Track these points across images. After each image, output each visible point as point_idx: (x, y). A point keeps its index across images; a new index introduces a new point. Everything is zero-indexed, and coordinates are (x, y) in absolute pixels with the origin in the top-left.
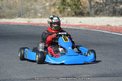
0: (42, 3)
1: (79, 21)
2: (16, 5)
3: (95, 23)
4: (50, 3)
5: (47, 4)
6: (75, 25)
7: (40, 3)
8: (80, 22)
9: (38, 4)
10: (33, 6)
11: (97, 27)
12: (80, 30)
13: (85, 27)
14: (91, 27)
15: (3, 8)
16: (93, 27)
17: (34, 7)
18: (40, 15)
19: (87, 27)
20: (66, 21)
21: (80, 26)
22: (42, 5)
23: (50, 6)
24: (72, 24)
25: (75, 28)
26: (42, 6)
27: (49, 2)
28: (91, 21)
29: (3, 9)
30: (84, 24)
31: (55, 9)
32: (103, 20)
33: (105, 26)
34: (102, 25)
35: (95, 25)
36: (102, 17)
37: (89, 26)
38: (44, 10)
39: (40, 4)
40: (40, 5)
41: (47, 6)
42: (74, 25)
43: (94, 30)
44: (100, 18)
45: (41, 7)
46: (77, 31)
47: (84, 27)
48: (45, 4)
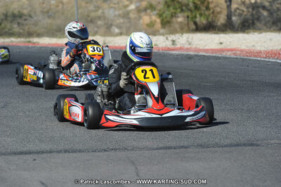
0: (121, 5)
1: (218, 42)
2: (63, 7)
3: (254, 46)
4: (138, 4)
5: (132, 7)
6: (212, 50)
7: (115, 4)
8: (221, 43)
9: (112, 7)
10: (101, 11)
11: (260, 52)
12: (227, 58)
13: (235, 54)
14: (247, 53)
15: (33, 15)
16: (251, 52)
17: (103, 13)
18: (117, 31)
19: (238, 52)
20: (188, 41)
21: (222, 50)
22: (120, 9)
23: (139, 10)
24: (201, 48)
25: (214, 55)
26: (121, 12)
27: (136, 2)
28: (244, 41)
29: (35, 18)
30: (229, 48)
31: (150, 18)
32: (271, 40)
33: (277, 50)
34: (271, 48)
35: (253, 48)
36: (264, 34)
37: (241, 51)
38: (126, 20)
39: (116, 6)
40: (115, 8)
41: (131, 11)
42: (208, 50)
43: (259, 59)
44: (261, 35)
45: (117, 13)
46: (221, 61)
47: (233, 52)
48: (127, 6)
